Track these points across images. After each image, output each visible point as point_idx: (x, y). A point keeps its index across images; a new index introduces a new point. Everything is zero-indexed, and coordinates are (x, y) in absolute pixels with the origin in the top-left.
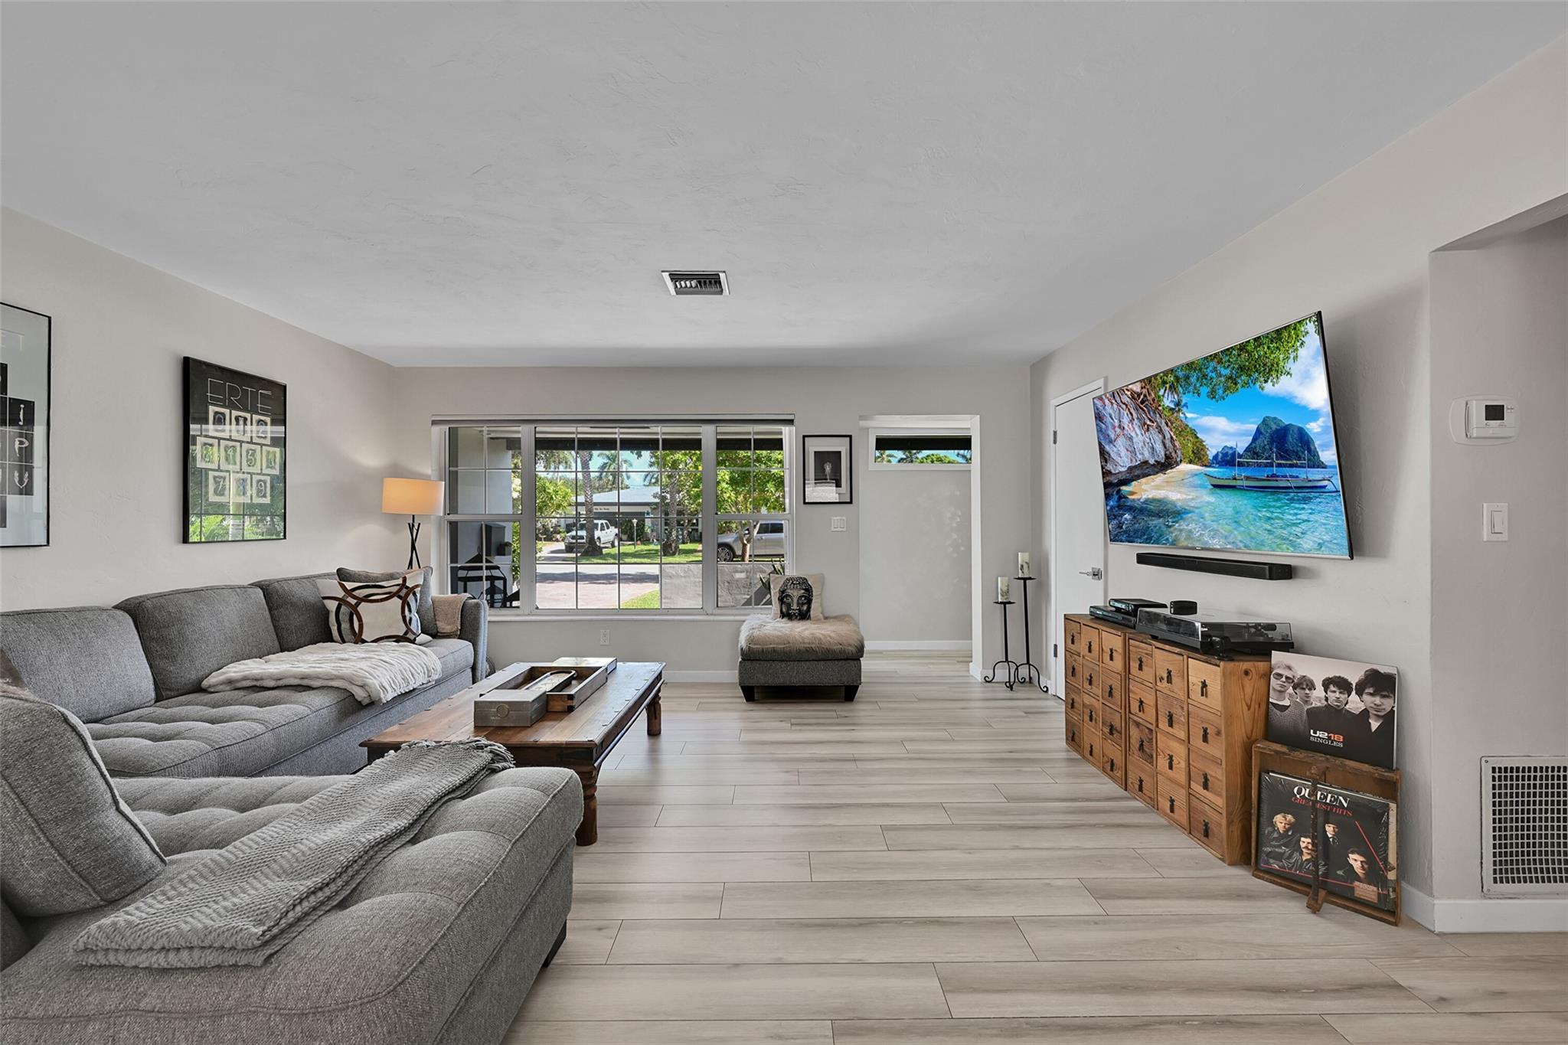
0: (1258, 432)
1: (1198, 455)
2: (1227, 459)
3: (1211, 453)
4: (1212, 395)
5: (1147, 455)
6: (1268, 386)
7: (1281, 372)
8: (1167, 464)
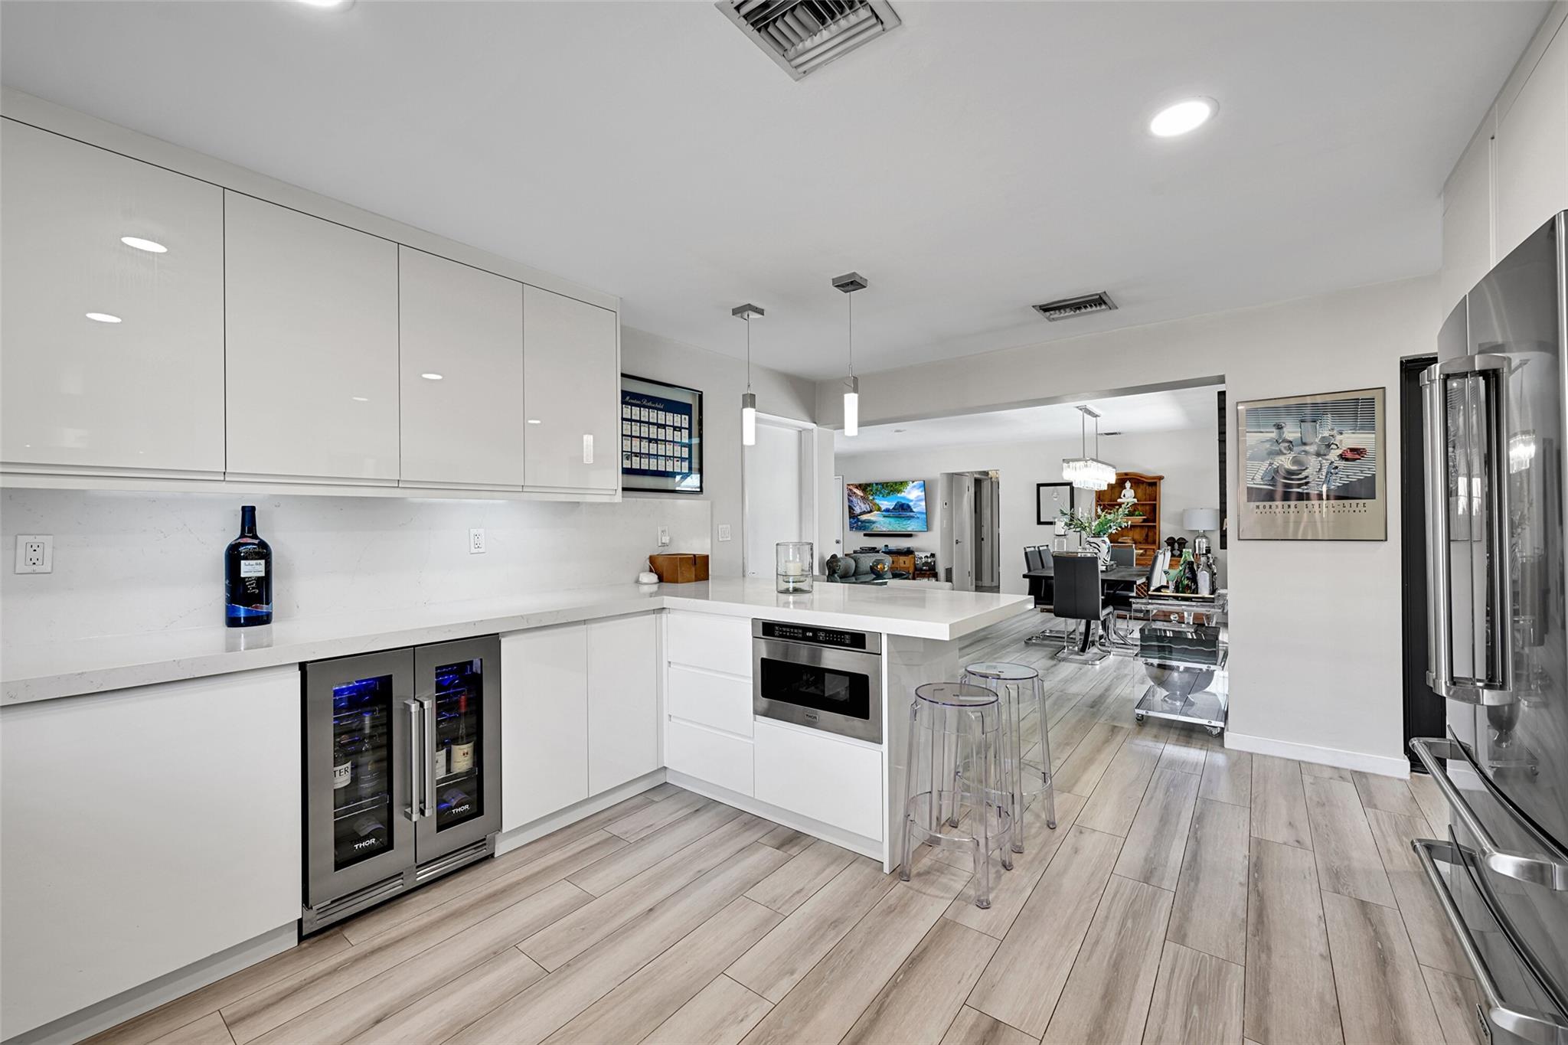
0: (896, 505)
1: (879, 509)
2: (887, 510)
3: (883, 509)
4: (883, 496)
5: (865, 509)
6: (899, 495)
7: (902, 492)
8: (871, 511)
